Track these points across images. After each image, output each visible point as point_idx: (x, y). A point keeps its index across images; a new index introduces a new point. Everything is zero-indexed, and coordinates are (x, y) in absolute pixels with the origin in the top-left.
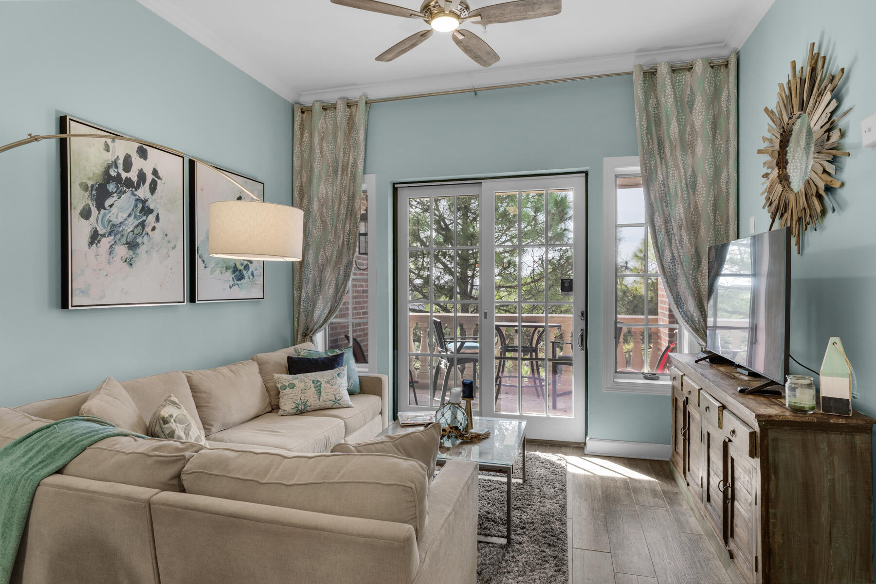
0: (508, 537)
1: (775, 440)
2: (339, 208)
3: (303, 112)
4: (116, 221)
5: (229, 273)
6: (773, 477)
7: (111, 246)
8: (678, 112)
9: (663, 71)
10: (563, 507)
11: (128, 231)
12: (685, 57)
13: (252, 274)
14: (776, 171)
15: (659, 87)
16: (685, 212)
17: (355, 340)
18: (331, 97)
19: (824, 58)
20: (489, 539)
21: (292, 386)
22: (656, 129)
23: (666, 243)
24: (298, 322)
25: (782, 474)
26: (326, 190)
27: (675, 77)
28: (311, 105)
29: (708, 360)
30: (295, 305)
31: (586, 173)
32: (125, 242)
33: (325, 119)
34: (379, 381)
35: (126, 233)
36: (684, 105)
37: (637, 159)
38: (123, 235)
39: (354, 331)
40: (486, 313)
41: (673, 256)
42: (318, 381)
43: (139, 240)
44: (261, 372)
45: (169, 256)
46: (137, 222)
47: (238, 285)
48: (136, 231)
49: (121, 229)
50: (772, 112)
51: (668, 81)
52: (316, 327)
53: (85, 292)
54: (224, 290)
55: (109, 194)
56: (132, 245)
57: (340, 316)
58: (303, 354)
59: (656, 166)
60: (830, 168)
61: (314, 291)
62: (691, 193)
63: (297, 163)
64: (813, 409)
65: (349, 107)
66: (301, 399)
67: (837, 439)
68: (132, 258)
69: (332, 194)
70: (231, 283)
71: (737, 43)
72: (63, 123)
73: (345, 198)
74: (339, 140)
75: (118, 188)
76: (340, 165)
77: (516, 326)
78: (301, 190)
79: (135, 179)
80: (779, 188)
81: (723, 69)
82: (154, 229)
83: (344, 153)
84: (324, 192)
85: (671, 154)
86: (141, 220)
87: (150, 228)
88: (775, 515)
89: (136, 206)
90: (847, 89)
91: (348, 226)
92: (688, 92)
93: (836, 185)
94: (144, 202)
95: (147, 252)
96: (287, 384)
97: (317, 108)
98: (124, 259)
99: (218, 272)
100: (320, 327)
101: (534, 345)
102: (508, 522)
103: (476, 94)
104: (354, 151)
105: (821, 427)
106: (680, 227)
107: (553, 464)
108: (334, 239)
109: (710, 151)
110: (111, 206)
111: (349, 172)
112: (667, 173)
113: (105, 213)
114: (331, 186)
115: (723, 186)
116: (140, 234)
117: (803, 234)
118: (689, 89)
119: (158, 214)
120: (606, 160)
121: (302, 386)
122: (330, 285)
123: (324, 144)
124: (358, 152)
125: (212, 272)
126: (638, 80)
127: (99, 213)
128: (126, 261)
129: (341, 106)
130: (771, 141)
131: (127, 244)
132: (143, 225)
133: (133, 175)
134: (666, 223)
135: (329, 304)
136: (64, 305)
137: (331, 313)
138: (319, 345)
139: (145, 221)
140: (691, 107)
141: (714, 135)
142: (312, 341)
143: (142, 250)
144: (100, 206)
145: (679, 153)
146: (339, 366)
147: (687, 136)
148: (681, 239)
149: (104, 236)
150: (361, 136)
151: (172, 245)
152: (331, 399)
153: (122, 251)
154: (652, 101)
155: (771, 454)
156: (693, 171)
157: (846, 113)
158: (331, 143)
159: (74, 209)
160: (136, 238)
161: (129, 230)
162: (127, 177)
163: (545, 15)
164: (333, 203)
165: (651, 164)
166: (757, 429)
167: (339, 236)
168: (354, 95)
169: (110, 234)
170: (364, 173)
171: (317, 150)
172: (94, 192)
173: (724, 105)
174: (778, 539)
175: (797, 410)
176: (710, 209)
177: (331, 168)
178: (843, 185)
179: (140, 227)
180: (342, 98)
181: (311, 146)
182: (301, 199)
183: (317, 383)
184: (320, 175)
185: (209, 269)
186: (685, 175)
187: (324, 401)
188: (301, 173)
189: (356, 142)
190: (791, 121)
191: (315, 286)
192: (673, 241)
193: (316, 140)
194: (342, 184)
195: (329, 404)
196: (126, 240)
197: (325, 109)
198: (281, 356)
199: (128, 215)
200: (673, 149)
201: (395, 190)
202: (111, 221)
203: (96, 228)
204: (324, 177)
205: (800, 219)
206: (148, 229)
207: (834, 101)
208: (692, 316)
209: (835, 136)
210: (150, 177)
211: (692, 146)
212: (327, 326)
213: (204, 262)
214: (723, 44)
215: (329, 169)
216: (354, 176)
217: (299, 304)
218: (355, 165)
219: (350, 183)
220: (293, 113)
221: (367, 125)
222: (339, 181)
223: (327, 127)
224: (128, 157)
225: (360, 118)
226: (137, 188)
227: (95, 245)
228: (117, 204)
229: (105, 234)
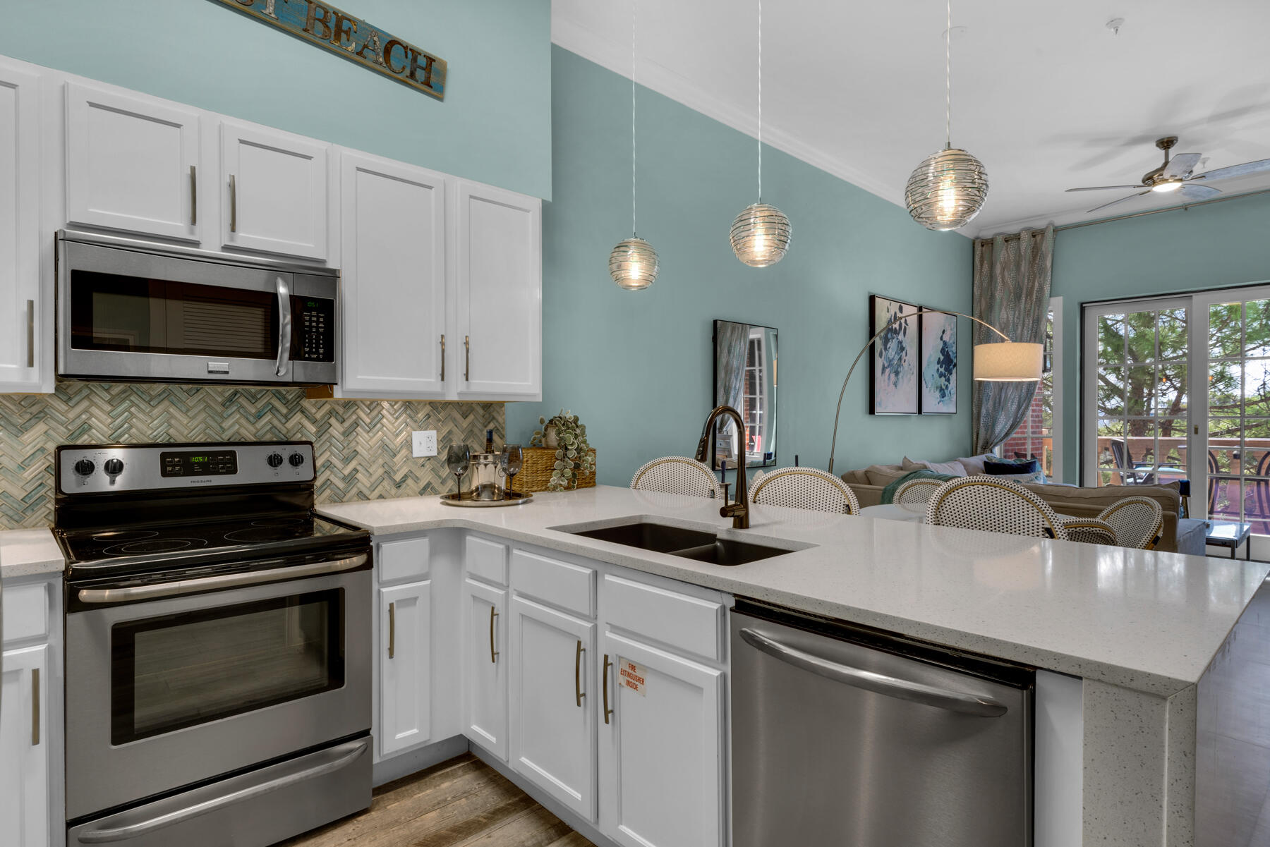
2: (1022, 331)
3: (982, 246)
4: (891, 357)
5: (938, 390)
7: (889, 374)
13: (950, 393)
18: (1013, 229)
24: (978, 435)
26: (1007, 314)
28: (992, 238)
30: (974, 420)
32: (894, 371)
33: (1007, 249)
35: (894, 365)
38: (893, 367)
43: (899, 370)
45: (911, 379)
46: (898, 357)
47: (943, 401)
48: (898, 364)
49: (893, 362)
52: (996, 441)
53: (880, 404)
54: (936, 405)
55: (888, 340)
56: (897, 373)
58: (992, 461)
61: (994, 407)
63: (977, 292)
65: (1034, 236)
68: (897, 382)
70: (939, 400)
72: (872, 299)
74: (1022, 269)
75: (892, 335)
76: (1024, 291)
79: (898, 328)
82: (905, 361)
83: (1029, 280)
84: (1005, 317)
86: (900, 355)
89: (898, 346)
95: (902, 377)
97: (1000, 240)
99: (932, 391)
100: (1000, 441)
103: (1186, 209)
104: (1040, 278)
110: (889, 348)
111: (1034, 297)
113: (887, 353)
119: (907, 351)
123: (1006, 274)
124: (1044, 278)
125: (930, 391)
128: (894, 384)
129: (1025, 236)
132: (900, 359)
135: (1012, 419)
136: (872, 410)
137: (1012, 427)
139: (902, 356)
142: (992, 452)
143: (900, 376)
144: (886, 349)
146: (1032, 470)
150: (1049, 264)
151: (912, 371)
153: (893, 376)
158: (1014, 271)
159: (877, 352)
160: (898, 368)
161: (896, 363)
162: (895, 327)
168: (1040, 224)
169: (889, 367)
170: (1050, 297)
171: (999, 280)
177: (1013, 294)
179: (900, 361)
180: (1026, 229)
184: (1001, 302)
185: (928, 389)
188: (980, 301)
189: (1042, 268)
191: (995, 404)
193: (998, 270)
194: (1025, 308)
197: (1006, 241)
198: (976, 461)
199: (895, 353)
201: (1082, 310)
202: (889, 358)
203: (884, 363)
204: (1005, 303)
206: (903, 361)
210: (903, 325)
213: (926, 384)
215: (1011, 295)
216: (1039, 299)
217: (978, 419)
218: (1041, 289)
219: (1035, 308)
220: (974, 247)
221: (1053, 251)
222: (1022, 306)
223: (1009, 256)
224: (895, 313)
225: (1047, 246)
226: (898, 334)
227: (883, 374)
228: (891, 346)
229: (887, 367)
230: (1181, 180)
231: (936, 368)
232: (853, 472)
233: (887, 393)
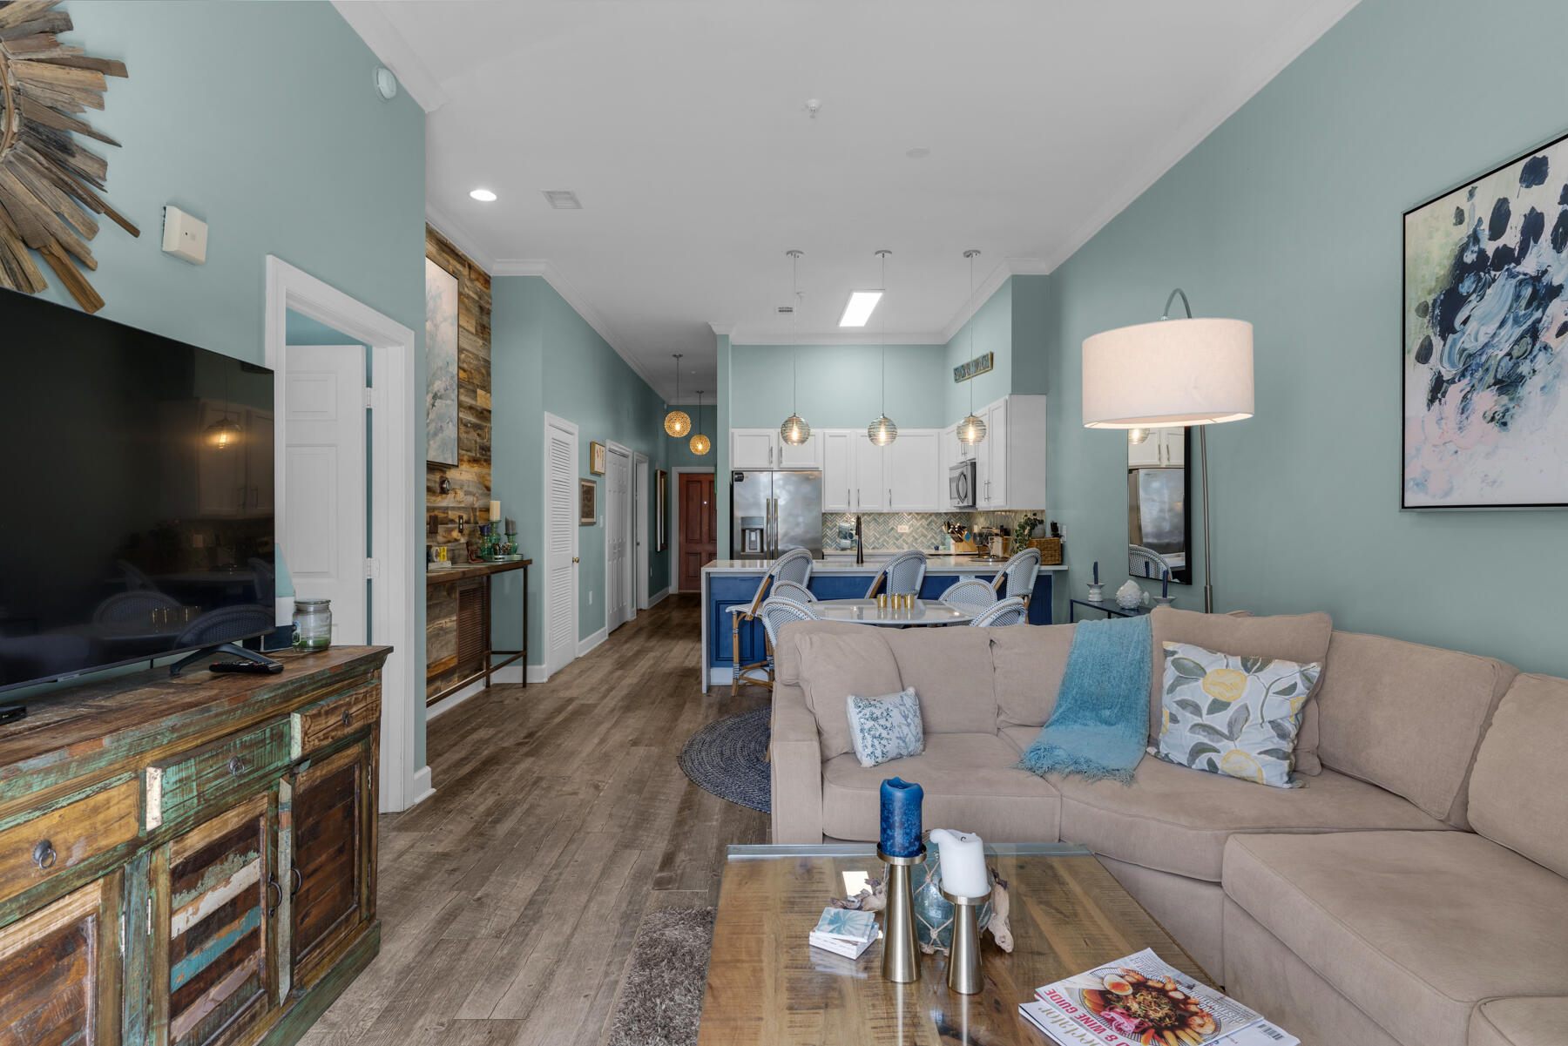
4: (1472, 346)
7: (1465, 397)
11: (1499, 357)
32: (1492, 381)
35: (1493, 362)
38: (1487, 369)
43: (1524, 368)
46: (1518, 331)
48: (1515, 353)
49: (1484, 358)
53: (1420, 484)
56: (1508, 384)
68: (1507, 410)
75: (1480, 279)
79: (1515, 241)
82: (1561, 331)
86: (1529, 322)
87: (1554, 331)
89: (1517, 297)
94: (1538, 278)
95: (1542, 388)
98: (1489, 415)
110: (1465, 322)
113: (1454, 339)
116: (1527, 355)
127: (1444, 345)
128: (1493, 419)
131: (1495, 384)
132: (1534, 332)
133: (1511, 237)
139: (1539, 321)
149: (1452, 381)
153: (1487, 400)
160: (1516, 365)
161: (1501, 354)
162: (1497, 250)
169: (1463, 375)
179: (1528, 340)
196: (1495, 376)
199: (1498, 324)
202: (1465, 350)
203: (1439, 373)
206: (1547, 336)
210: (1554, 213)
224: (1501, 206)
226: (1521, 257)
227: (1437, 401)
228: (1476, 313)
229: (1454, 378)
233: (1456, 452)
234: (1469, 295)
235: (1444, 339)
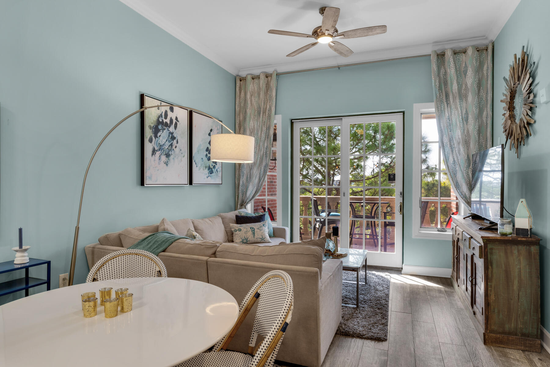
0: (357, 305)
1: (492, 249)
2: (261, 134)
3: (241, 81)
4: (162, 143)
5: (207, 169)
6: (490, 267)
7: (160, 156)
8: (457, 77)
9: (449, 54)
10: (387, 295)
12: (463, 45)
13: (217, 171)
14: (508, 112)
15: (446, 63)
16: (462, 135)
17: (268, 209)
18: (256, 72)
19: (528, 55)
20: (347, 305)
21: (240, 230)
22: (444, 87)
23: (450, 152)
24: (238, 197)
25: (494, 266)
26: (254, 124)
27: (456, 57)
28: (245, 76)
29: (471, 217)
30: (236, 188)
31: (404, 112)
32: (165, 154)
33: (253, 84)
34: (284, 230)
35: (165, 149)
36: (461, 73)
37: (433, 104)
38: (164, 151)
39: (268, 204)
40: (344, 194)
41: (454, 160)
42: (253, 228)
43: (170, 153)
44: (223, 222)
45: (182, 161)
46: (169, 144)
47: (210, 176)
48: (169, 149)
49: (163, 147)
50: (507, 80)
51: (451, 60)
52: (248, 201)
53: (150, 178)
54: (204, 179)
55: (159, 130)
56: (168, 155)
57: (260, 195)
58: (243, 214)
59: (444, 109)
60: (530, 113)
61: (247, 180)
62: (465, 123)
63: (237, 109)
64: (511, 234)
65: (267, 77)
66: (244, 237)
67: (523, 249)
68: (167, 162)
69: (257, 127)
70: (207, 175)
71: (492, 37)
72: (142, 97)
73: (264, 129)
74: (261, 96)
75: (162, 127)
76: (262, 110)
77: (362, 203)
78: (240, 124)
79: (169, 122)
80: (509, 122)
81: (485, 52)
82: (176, 147)
83: (264, 103)
84: (253, 126)
85: (453, 102)
86: (171, 143)
87: (175, 147)
88: (491, 286)
89: (169, 136)
90: (537, 72)
91: (266, 144)
92: (464, 66)
93: (532, 122)
94: (172, 133)
95: (173, 158)
96: (237, 229)
97: (249, 78)
98: (165, 162)
99: (202, 169)
100: (250, 200)
101: (373, 215)
102: (357, 299)
103: (339, 69)
104: (270, 102)
105: (514, 242)
106: (459, 143)
107: (382, 277)
108: (258, 151)
109: (476, 99)
110: (160, 136)
111: (267, 114)
112: (451, 112)
113: (157, 140)
114: (256, 122)
115: (484, 119)
116: (170, 150)
117: (520, 148)
118: (464, 64)
119: (177, 140)
120: (415, 105)
121: (245, 230)
122: (256, 177)
123: (253, 99)
124: (272, 102)
125: (200, 169)
126: (434, 59)
128: (165, 163)
129: (262, 77)
130: (506, 95)
132: (171, 145)
133: (168, 121)
134: (450, 141)
135: (256, 187)
136: (142, 184)
137: (256, 192)
138: (249, 210)
139: (173, 143)
140: (465, 74)
141: (479, 90)
142: (245, 208)
143: (171, 157)
144: (156, 136)
145: (458, 101)
146: (263, 221)
147: (463, 91)
148: (459, 150)
149: (157, 151)
150: (274, 94)
151: (183, 155)
152: (260, 238)
153: (164, 158)
154: (442, 71)
155: (489, 256)
156: (466, 111)
157: (536, 85)
158: (257, 97)
159: (147, 138)
160: (169, 152)
161: (167, 148)
162: (166, 122)
163: (378, 33)
164: (258, 131)
165: (441, 107)
166: (483, 244)
167: (261, 150)
168: (270, 70)
169: (159, 150)
170: (275, 114)
171: (249, 102)
172: (154, 130)
173: (485, 72)
174: (492, 298)
175: (503, 235)
176: (476, 133)
177: (256, 112)
178: (535, 122)
179: (171, 146)
180: (262, 72)
181: (245, 100)
182: (240, 129)
183: (252, 229)
184: (250, 116)
185: (198, 168)
186: (462, 113)
187: (257, 238)
188: (239, 115)
189: (271, 97)
190: (515, 86)
191: (247, 178)
192: (454, 152)
193: (248, 96)
194: (263, 120)
195: (259, 240)
197: (253, 79)
198: (232, 215)
199: (166, 140)
200: (454, 98)
201: (292, 123)
202: (160, 144)
203: (154, 147)
204: (252, 116)
205: (518, 139)
206: (174, 147)
207: (531, 78)
208: (465, 194)
209: (532, 96)
210: (174, 121)
211: (466, 97)
212: (253, 201)
213: (196, 164)
214: (485, 37)
215: (255, 112)
216: (270, 116)
217: (239, 188)
218: (270, 110)
219: (267, 120)
220: (236, 81)
221: (277, 87)
222: (261, 119)
223: (254, 89)
224: (166, 112)
225: (273, 83)
226: (169, 127)
227: (154, 155)
228: (162, 135)
229: (157, 150)
230: (332, 36)
231: (205, 154)
232: (106, 235)
233: (158, 170)
234: (160, 130)
235: (155, 139)
